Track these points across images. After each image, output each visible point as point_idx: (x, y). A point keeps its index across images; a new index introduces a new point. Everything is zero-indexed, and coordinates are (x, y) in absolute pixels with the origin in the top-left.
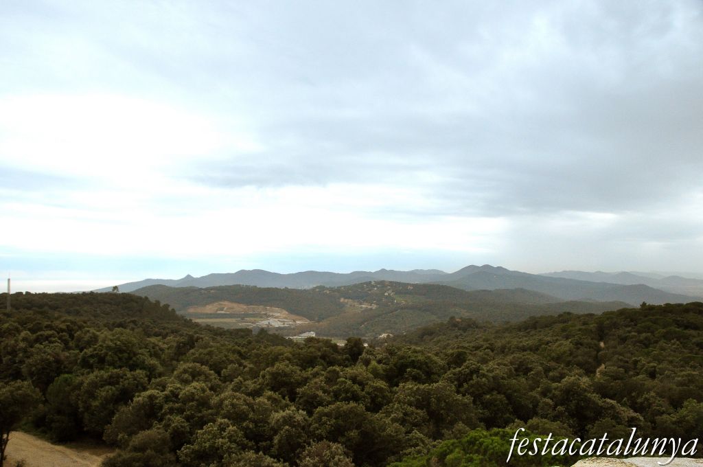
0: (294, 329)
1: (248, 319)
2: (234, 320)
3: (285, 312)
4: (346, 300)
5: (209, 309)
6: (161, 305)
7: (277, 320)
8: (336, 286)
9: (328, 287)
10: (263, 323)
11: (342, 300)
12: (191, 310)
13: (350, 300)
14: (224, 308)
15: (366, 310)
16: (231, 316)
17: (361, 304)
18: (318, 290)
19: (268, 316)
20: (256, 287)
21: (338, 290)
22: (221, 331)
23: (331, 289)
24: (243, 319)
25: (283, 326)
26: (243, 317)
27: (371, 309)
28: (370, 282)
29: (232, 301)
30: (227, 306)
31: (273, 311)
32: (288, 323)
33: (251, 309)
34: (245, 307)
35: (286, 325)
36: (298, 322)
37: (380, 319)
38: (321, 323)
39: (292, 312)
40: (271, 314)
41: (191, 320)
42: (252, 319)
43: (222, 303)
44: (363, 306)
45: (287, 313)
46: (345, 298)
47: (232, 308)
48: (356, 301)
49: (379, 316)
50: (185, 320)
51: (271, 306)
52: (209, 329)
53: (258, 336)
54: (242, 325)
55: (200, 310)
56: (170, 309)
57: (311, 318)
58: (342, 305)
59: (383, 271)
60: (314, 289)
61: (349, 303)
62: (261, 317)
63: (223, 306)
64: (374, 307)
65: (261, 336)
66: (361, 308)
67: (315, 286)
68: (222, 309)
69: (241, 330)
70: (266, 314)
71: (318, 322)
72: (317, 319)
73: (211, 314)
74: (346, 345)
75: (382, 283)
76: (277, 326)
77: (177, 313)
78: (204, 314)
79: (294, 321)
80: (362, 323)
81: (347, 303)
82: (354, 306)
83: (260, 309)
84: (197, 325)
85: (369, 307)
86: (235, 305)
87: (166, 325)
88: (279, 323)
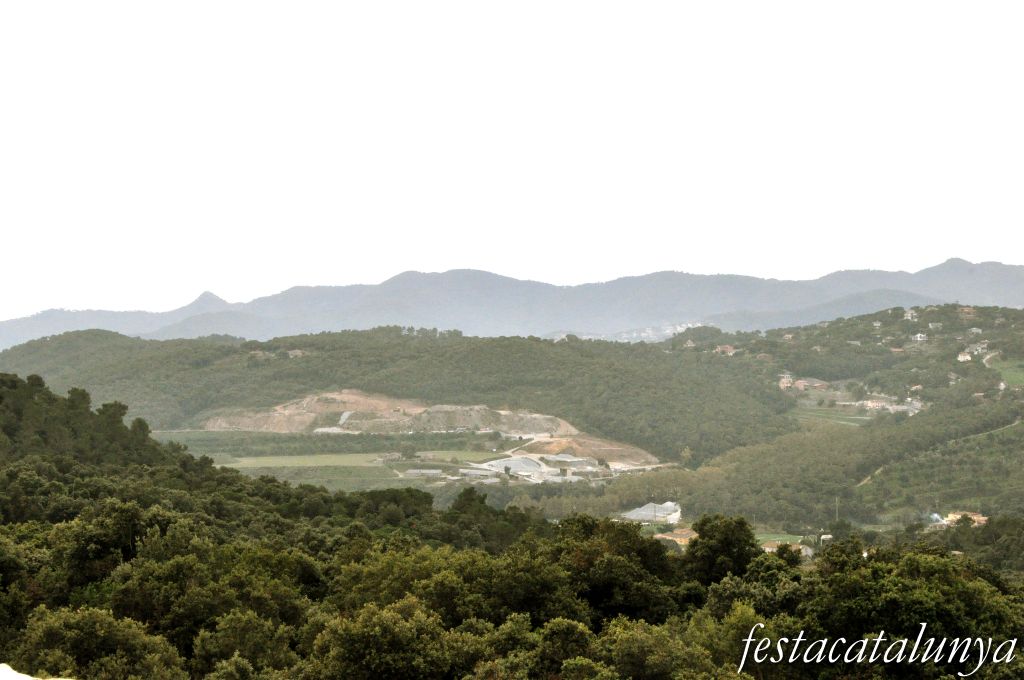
0: (600, 492)
1: (430, 455)
2: (376, 460)
3: (566, 428)
4: (801, 384)
5: (287, 417)
6: (95, 406)
7: (535, 457)
8: (763, 328)
9: (732, 331)
10: (485, 470)
11: (785, 381)
12: (218, 425)
13: (818, 383)
14: (339, 414)
15: (882, 417)
16: (368, 443)
17: (860, 395)
18: (690, 344)
19: (502, 444)
20: (457, 334)
21: (771, 343)
22: (315, 497)
23: (744, 341)
24: (409, 453)
25: (558, 480)
26: (411, 446)
27: (901, 417)
28: (898, 312)
29: (369, 389)
30: (352, 407)
31: (523, 427)
32: (580, 468)
33: (441, 416)
34: (418, 410)
35: (570, 477)
36: (617, 466)
37: (937, 455)
38: (703, 469)
39: (594, 425)
40: (515, 435)
41: (206, 462)
42: (447, 456)
43: (330, 395)
44: (870, 404)
45: (574, 431)
46: (799, 374)
47: (372, 415)
48: (842, 384)
49: (934, 442)
50: (186, 463)
51: (514, 406)
52: (268, 490)
53: (450, 518)
54: (405, 477)
55: (249, 423)
56: (128, 421)
57: (665, 452)
58: (784, 403)
59: (956, 268)
60: (677, 341)
61: (813, 393)
62: (479, 448)
63: (333, 408)
64: (914, 407)
65: (464, 517)
66: (862, 411)
67: (681, 329)
68: (332, 420)
69: (394, 496)
70: (495, 436)
71: (694, 463)
72: (687, 453)
73: (292, 438)
74: (694, 544)
75: (948, 314)
76: (536, 480)
77: (156, 434)
78: (265, 439)
79: (602, 462)
80: (864, 470)
81: (805, 396)
82: (832, 404)
83: (472, 416)
84: (229, 478)
85: (893, 409)
86: (381, 404)
87: (105, 481)
88: (545, 468)
